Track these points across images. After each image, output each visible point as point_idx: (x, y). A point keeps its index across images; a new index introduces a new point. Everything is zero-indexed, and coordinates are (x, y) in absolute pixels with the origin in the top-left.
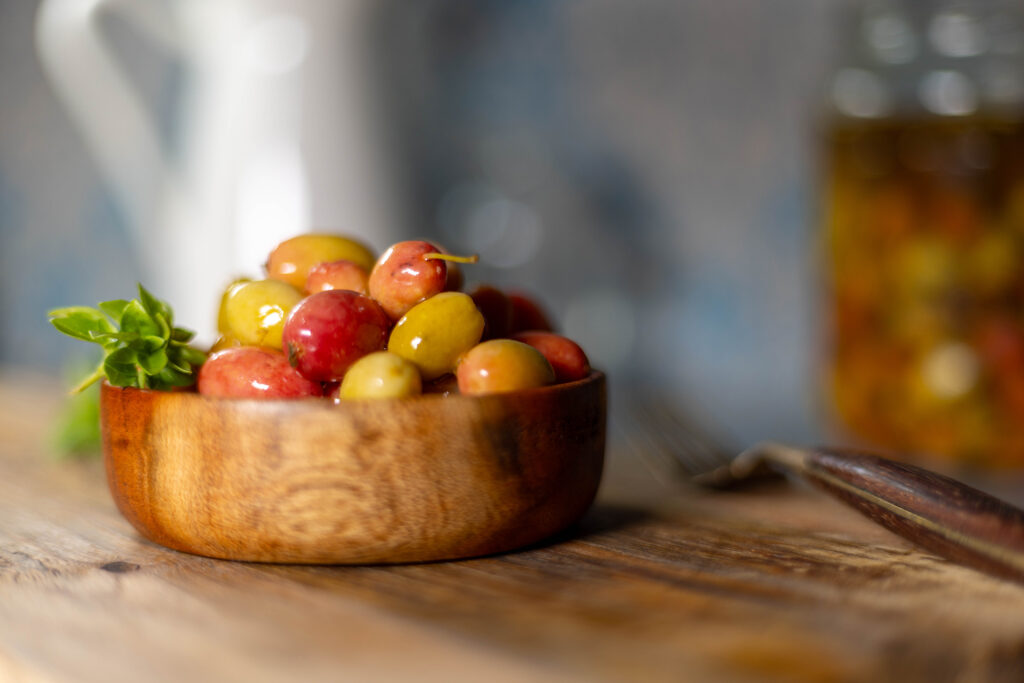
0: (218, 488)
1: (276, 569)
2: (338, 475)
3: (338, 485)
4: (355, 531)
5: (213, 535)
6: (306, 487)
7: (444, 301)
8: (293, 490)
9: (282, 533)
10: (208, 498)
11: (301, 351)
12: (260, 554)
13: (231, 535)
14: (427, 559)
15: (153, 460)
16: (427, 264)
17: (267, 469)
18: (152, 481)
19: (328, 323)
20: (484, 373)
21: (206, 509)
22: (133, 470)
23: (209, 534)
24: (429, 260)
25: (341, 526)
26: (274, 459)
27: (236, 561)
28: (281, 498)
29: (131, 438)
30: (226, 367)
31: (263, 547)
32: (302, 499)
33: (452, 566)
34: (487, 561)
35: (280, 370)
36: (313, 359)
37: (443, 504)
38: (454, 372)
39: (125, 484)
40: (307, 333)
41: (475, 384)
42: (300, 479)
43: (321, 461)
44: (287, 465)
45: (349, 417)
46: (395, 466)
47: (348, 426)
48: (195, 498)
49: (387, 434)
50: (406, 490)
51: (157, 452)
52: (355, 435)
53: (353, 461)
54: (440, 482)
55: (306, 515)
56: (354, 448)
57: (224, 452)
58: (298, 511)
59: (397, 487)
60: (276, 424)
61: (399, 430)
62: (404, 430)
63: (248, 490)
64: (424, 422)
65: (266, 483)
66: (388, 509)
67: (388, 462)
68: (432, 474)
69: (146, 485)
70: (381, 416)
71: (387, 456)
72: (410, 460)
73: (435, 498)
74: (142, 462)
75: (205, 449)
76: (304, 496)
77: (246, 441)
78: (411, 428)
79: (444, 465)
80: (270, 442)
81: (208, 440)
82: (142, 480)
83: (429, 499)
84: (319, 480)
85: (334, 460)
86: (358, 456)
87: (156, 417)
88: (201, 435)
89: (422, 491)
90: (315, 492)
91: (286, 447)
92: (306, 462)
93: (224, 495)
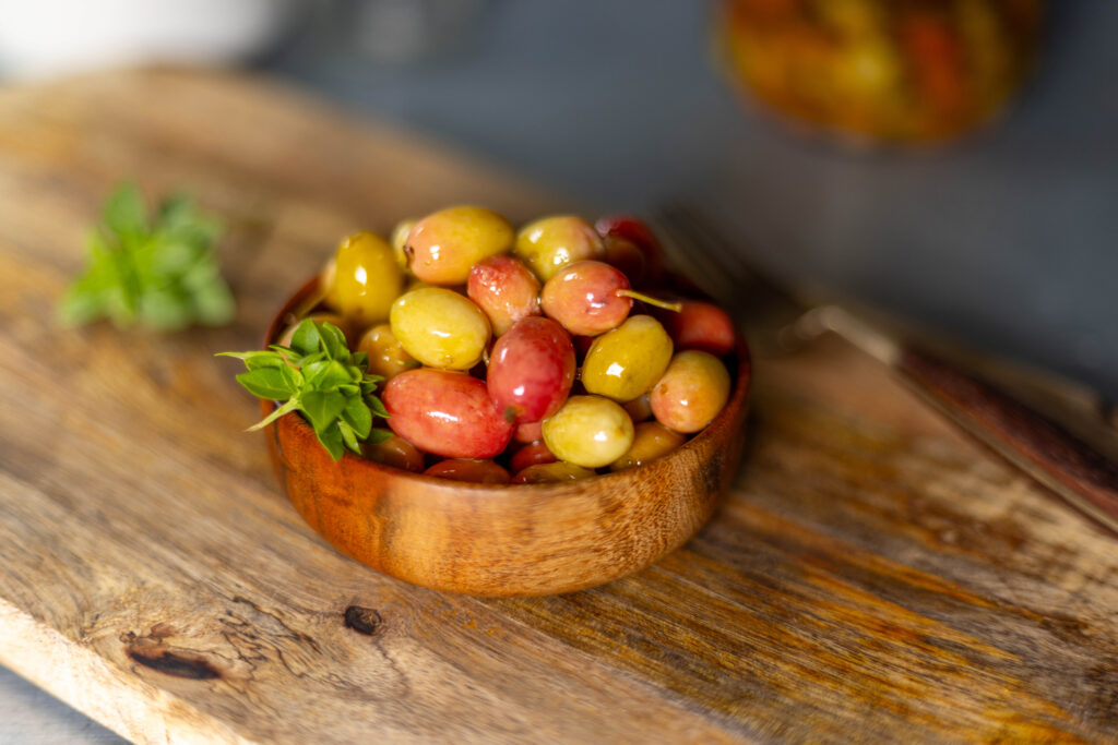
0: (466, 558)
2: (586, 542)
3: (584, 550)
4: (596, 577)
9: (527, 588)
10: (454, 564)
15: (389, 528)
16: (621, 301)
17: (517, 545)
18: (386, 543)
20: (685, 402)
21: (450, 572)
22: (356, 526)
25: (583, 577)
28: (530, 564)
29: (355, 501)
32: (549, 565)
42: (550, 550)
44: (538, 542)
45: (596, 499)
46: (632, 527)
47: (595, 506)
48: (439, 563)
49: (627, 505)
50: (639, 541)
51: (393, 522)
52: (600, 511)
53: (599, 531)
54: (665, 527)
55: (552, 575)
56: (599, 521)
57: (474, 533)
58: (545, 573)
59: (632, 541)
60: (530, 512)
61: (637, 499)
62: (642, 498)
63: (498, 561)
64: (658, 488)
65: (516, 556)
66: (622, 559)
67: (627, 526)
68: (660, 523)
69: (376, 542)
70: (623, 493)
71: (627, 521)
72: (644, 519)
73: (660, 539)
74: (371, 525)
75: (454, 531)
76: (552, 563)
77: (498, 525)
78: (647, 495)
79: (670, 512)
80: (524, 526)
81: (458, 523)
82: (371, 538)
83: (655, 541)
84: (567, 550)
85: (582, 533)
86: (603, 527)
87: (393, 496)
88: (450, 518)
89: (651, 537)
90: (562, 559)
91: (538, 529)
92: (556, 538)
93: (471, 565)
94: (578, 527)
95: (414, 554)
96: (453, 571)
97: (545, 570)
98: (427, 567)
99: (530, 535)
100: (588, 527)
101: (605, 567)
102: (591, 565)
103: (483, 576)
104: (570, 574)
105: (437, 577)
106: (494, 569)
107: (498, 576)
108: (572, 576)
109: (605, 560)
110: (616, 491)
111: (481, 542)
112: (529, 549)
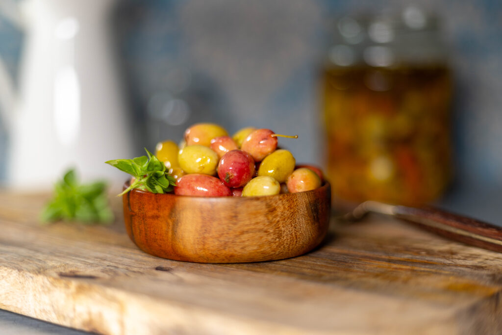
0: (209, 234)
1: (229, 265)
2: (261, 226)
3: (260, 230)
4: (266, 248)
5: (204, 253)
6: (247, 232)
7: (282, 154)
8: (242, 233)
9: (236, 251)
10: (204, 238)
11: (231, 176)
12: (223, 260)
13: (213, 253)
14: (286, 257)
15: (176, 223)
16: (273, 139)
17: (231, 225)
18: (174, 232)
19: (242, 164)
20: (302, 182)
21: (202, 243)
22: (162, 228)
23: (202, 253)
24: (274, 137)
25: (260, 246)
26: (235, 221)
27: (210, 263)
28: (237, 236)
29: (161, 214)
30: (192, 183)
31: (226, 257)
32: (245, 237)
33: (294, 260)
34: (304, 257)
35: (216, 184)
36: (237, 179)
37: (296, 236)
38: (286, 182)
39: (156, 234)
40: (231, 168)
41: (299, 187)
42: (246, 228)
43: (254, 221)
44: (240, 223)
45: (264, 203)
46: (281, 222)
47: (264, 207)
48: (197, 238)
49: (278, 210)
50: (284, 231)
51: (177, 220)
52: (267, 210)
53: (266, 221)
54: (296, 228)
55: (247, 243)
56: (266, 215)
57: (212, 219)
58: (244, 242)
59: (281, 231)
60: (236, 207)
61: (282, 208)
62: (284, 208)
63: (223, 234)
64: (291, 205)
65: (231, 231)
66: (277, 240)
67: (278, 221)
68: (293, 225)
69: (170, 234)
70: (276, 203)
71: (278, 219)
72: (286, 219)
73: (293, 234)
74: (168, 224)
75: (203, 218)
76: (246, 236)
77: (223, 214)
78: (286, 207)
79: (297, 221)
80: (233, 215)
81: (205, 215)
82: (168, 232)
83: (291, 234)
84: (253, 229)
85: (259, 221)
86: (268, 219)
87: (177, 206)
88: (202, 212)
89: (289, 231)
90: (251, 234)
91: (240, 217)
92: (247, 222)
93: (211, 237)
94: (256, 217)
95: (186, 235)
96: (203, 242)
97: (244, 240)
98: (192, 241)
99: (236, 220)
100: (261, 218)
101: (270, 243)
102: (264, 240)
103: (217, 243)
104: (255, 243)
105: (196, 247)
106: (222, 239)
107: (223, 243)
108: (255, 245)
109: (270, 238)
110: (273, 201)
111: (215, 224)
112: (235, 227)
